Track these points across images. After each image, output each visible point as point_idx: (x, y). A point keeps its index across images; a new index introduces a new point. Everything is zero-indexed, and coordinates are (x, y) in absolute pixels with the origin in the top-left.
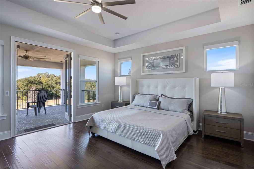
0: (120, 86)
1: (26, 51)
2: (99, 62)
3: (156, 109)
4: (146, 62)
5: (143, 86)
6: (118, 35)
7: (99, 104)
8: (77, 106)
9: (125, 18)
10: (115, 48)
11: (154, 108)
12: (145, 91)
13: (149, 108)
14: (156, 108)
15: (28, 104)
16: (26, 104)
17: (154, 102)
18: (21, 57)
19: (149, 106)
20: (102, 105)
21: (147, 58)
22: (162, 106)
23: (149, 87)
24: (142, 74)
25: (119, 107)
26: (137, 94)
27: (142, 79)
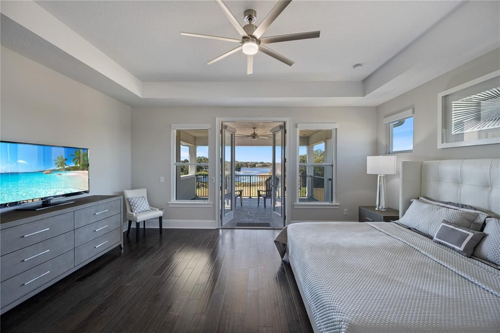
0: (380, 177)
1: (254, 128)
2: (336, 129)
3: (459, 252)
4: (453, 112)
5: (439, 180)
6: (359, 67)
7: (338, 208)
8: (294, 205)
9: (316, 35)
10: (366, 97)
11: (453, 249)
12: (447, 192)
13: (440, 243)
14: (461, 249)
15: (259, 192)
16: (256, 192)
17: (457, 229)
18: (248, 136)
19: (437, 237)
20: (345, 210)
21: (456, 100)
22: (487, 248)
23: (458, 182)
24: (440, 146)
25: (373, 221)
26: (421, 198)
27: (438, 161)
